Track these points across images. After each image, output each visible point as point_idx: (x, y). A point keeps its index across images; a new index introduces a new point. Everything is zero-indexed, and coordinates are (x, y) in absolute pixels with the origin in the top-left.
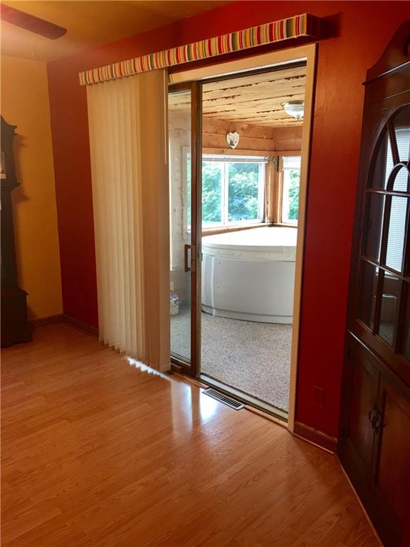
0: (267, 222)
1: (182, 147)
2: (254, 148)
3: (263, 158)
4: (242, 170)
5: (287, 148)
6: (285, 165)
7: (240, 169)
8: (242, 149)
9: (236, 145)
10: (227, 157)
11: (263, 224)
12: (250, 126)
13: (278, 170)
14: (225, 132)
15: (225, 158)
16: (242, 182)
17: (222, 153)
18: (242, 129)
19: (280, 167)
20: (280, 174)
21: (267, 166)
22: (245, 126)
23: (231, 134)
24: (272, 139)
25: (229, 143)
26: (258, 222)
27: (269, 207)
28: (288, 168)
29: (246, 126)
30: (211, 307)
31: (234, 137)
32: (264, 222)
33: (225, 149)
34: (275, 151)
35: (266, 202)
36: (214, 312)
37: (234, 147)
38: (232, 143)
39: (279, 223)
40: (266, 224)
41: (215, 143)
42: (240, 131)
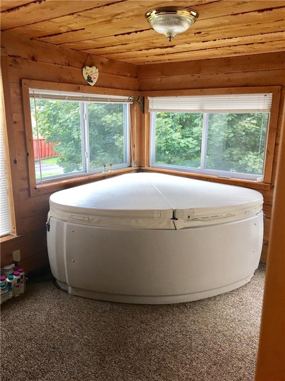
0: (135, 166)
1: (21, 81)
2: (117, 86)
3: (127, 98)
4: (112, 111)
5: (153, 88)
6: (150, 107)
7: (109, 110)
8: (103, 86)
9: (95, 81)
10: (86, 95)
11: (130, 169)
12: (112, 61)
13: (143, 112)
14: (81, 66)
15: (83, 97)
16: (112, 122)
17: (78, 90)
18: (102, 63)
19: (145, 108)
20: (146, 115)
21: (132, 106)
22: (105, 61)
23: (88, 68)
24: (136, 77)
25: (86, 79)
26: (124, 166)
27: (136, 150)
28: (155, 110)
29: (107, 60)
30: (65, 283)
31: (92, 72)
32: (131, 166)
33: (81, 86)
34: (140, 90)
35: (132, 145)
36: (70, 290)
37: (92, 84)
38: (89, 79)
39: (146, 167)
40: (133, 168)
41: (68, 78)
42: (99, 66)
